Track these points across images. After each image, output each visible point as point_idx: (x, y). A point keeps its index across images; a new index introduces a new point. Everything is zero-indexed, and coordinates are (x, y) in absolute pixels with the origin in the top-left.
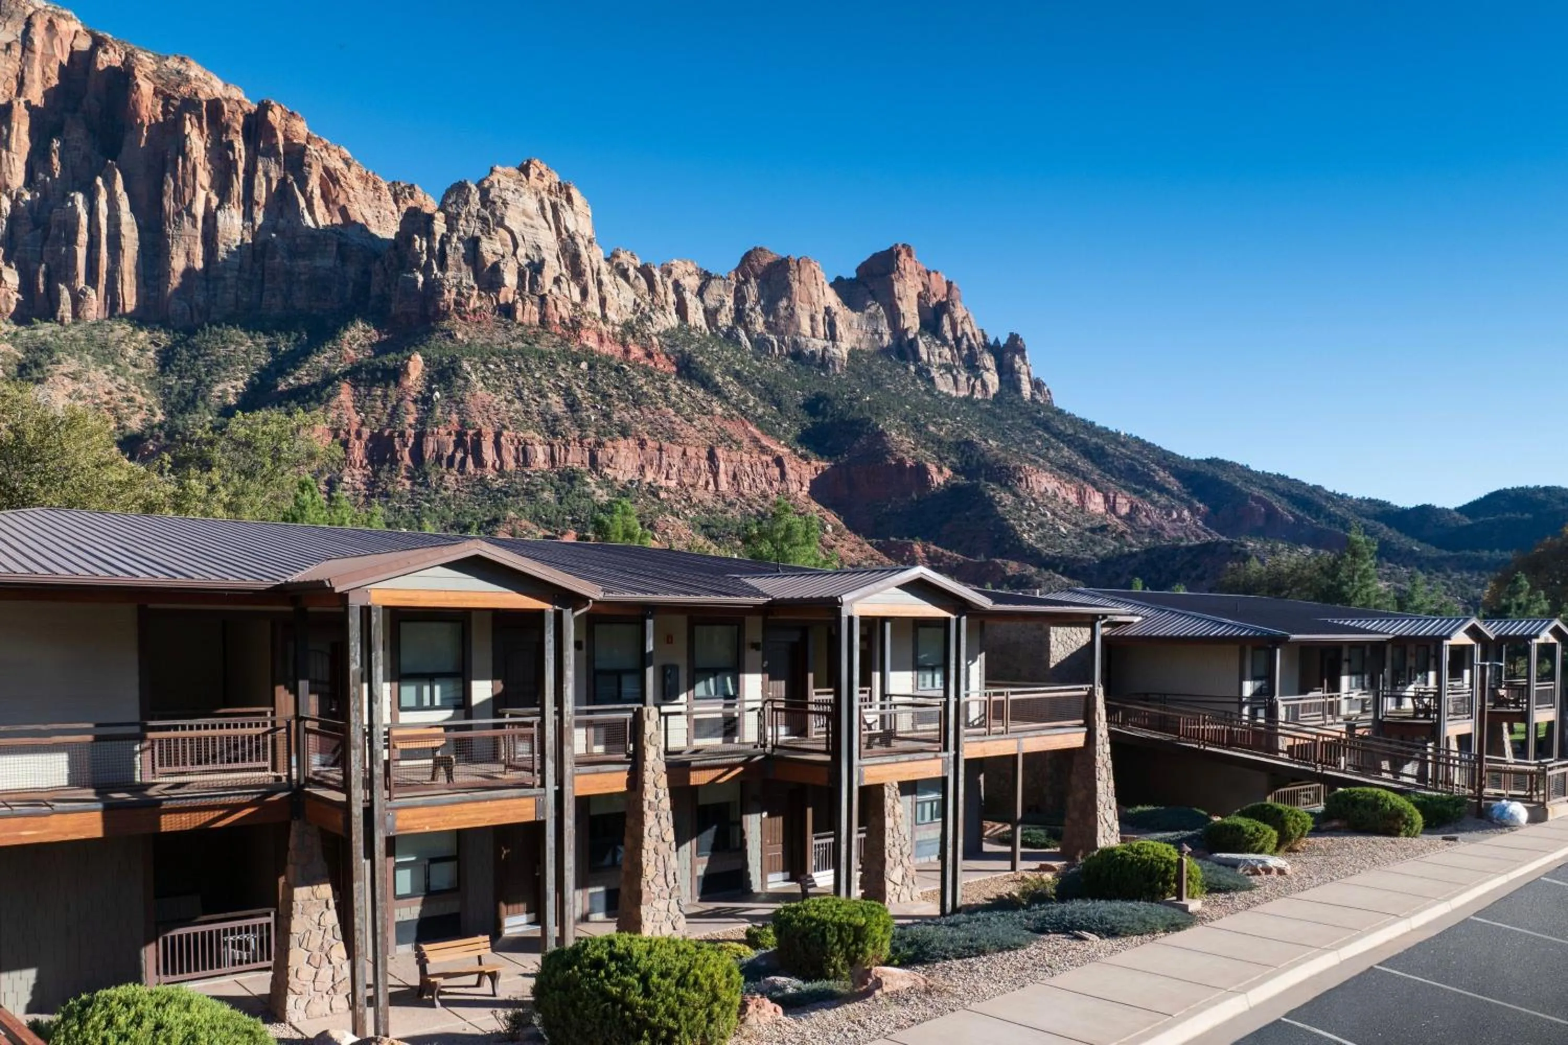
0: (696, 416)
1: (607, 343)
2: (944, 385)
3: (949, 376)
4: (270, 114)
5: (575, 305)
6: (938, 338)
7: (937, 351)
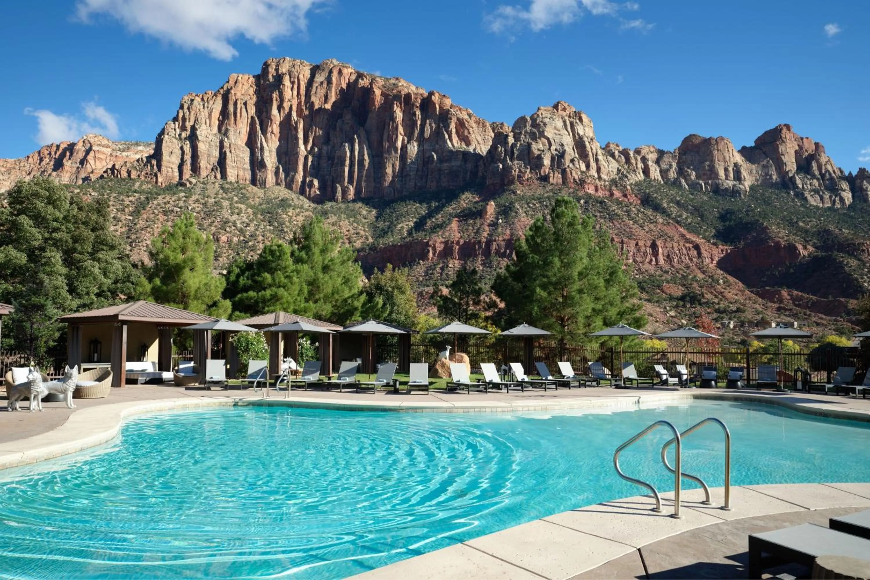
0: (646, 224)
1: (600, 190)
2: (813, 201)
3: (817, 196)
4: (433, 97)
5: (582, 172)
6: (808, 174)
7: (808, 182)
